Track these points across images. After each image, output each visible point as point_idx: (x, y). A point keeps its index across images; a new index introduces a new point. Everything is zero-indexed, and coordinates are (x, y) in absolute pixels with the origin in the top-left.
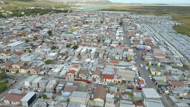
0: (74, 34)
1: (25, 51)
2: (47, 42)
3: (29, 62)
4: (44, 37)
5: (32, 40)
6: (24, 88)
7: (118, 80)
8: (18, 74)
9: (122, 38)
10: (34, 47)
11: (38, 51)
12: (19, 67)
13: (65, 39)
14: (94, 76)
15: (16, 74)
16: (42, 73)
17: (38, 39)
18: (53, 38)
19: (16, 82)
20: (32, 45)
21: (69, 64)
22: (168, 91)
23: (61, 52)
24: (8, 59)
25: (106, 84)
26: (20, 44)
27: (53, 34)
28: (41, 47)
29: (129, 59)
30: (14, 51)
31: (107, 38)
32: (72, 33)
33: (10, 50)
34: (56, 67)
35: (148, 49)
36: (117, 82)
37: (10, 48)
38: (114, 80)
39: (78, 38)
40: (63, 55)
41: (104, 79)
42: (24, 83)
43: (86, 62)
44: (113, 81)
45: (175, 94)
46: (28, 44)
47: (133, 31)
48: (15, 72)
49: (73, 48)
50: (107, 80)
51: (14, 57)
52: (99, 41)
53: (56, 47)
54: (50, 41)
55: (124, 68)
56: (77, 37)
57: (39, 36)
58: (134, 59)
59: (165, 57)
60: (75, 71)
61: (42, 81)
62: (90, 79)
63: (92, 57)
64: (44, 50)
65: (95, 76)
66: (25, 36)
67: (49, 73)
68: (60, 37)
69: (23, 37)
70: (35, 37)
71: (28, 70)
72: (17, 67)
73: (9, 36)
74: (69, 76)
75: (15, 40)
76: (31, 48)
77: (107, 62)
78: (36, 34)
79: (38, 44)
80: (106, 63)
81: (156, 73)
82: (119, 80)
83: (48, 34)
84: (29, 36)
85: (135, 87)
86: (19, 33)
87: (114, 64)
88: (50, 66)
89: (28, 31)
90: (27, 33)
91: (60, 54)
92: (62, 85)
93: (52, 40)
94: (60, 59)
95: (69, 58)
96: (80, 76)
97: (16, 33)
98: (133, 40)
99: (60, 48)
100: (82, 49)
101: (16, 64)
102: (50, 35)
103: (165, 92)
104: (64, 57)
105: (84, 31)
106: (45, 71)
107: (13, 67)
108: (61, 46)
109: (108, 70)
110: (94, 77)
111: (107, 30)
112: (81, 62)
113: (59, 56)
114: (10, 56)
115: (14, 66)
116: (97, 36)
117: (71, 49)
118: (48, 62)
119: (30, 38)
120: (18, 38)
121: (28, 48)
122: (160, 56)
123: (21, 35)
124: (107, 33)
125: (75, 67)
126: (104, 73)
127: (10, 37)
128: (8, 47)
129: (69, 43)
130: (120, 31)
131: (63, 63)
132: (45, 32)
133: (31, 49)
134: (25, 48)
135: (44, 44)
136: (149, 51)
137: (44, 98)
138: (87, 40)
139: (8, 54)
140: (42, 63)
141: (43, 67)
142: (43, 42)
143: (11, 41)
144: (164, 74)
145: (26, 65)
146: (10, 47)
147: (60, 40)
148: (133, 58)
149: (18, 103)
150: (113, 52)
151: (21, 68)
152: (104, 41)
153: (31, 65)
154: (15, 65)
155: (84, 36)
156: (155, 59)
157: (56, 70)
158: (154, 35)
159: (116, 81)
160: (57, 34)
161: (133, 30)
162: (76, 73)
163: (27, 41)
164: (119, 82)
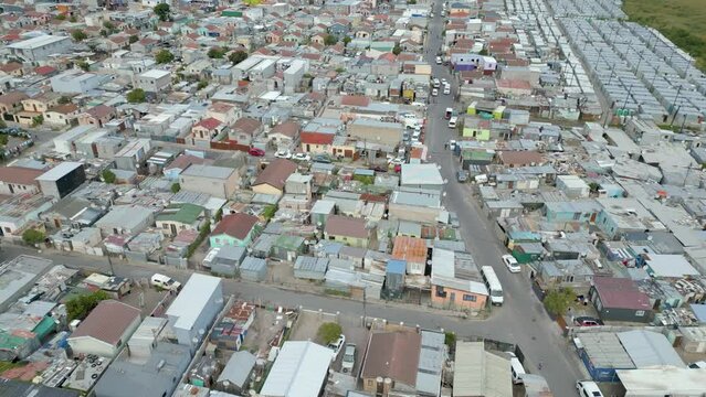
0: (246, 19)
1: (70, 66)
2: (146, 41)
3: (78, 95)
4: (142, 24)
5: (97, 33)
6: (54, 159)
7: (344, 148)
8: (40, 127)
9: (416, 34)
10: (100, 54)
11: (112, 65)
12: (45, 108)
13: (211, 34)
14: (274, 136)
15: (34, 126)
16: (115, 123)
17: (117, 32)
18: (170, 30)
19: (31, 145)
20: (93, 48)
21: (205, 105)
22: (484, 177)
23: (188, 71)
24: (12, 85)
25: (308, 158)
26: (54, 44)
27: (175, 17)
28: (122, 56)
29: (407, 94)
30: (33, 64)
31: (363, 33)
32: (240, 15)
33: (20, 61)
34: (161, 111)
35: (487, 68)
36: (343, 154)
37: (20, 55)
38: (334, 147)
39: (260, 30)
40: (191, 78)
41: (304, 146)
42: (54, 147)
43: (264, 101)
44: (329, 150)
45: (501, 182)
46: (80, 46)
47: (466, 11)
48: (31, 121)
49: (231, 58)
50: (313, 147)
51: (32, 80)
52: (330, 41)
53: (172, 57)
54: (157, 37)
55: (379, 117)
56: (257, 27)
57: (124, 21)
58: (426, 95)
59: (529, 92)
60: (217, 123)
61: (105, 139)
62: (260, 144)
63: (289, 89)
64: (132, 63)
65: (279, 137)
66: (74, 20)
67: (136, 126)
68: (195, 27)
69: (69, 25)
70: (108, 25)
71: (70, 116)
72: (39, 109)
73: (22, 19)
74: (198, 135)
75: (39, 32)
76: (91, 58)
77: (332, 103)
78: (115, 14)
79: (115, 46)
80: (326, 104)
81: (475, 133)
82: (349, 148)
83: (156, 17)
84: (89, 21)
85: (391, 166)
86: (57, 13)
87: (351, 107)
88: (142, 107)
89: (86, 6)
90: (83, 12)
91: (183, 76)
92: (170, 155)
93: (166, 37)
94: (179, 90)
95: (208, 89)
96: (231, 137)
97: (44, 11)
98: (452, 40)
99: (186, 58)
100: (259, 63)
101: (35, 98)
102: (163, 19)
103: (477, 178)
104: (195, 85)
105: (285, 8)
106: (123, 119)
107: (26, 108)
108: (191, 50)
109: (326, 122)
110: (274, 139)
111: (374, 6)
112: (243, 98)
113: (177, 82)
114: (19, 77)
115: (29, 105)
116: (328, 24)
117: (224, 63)
118: (138, 97)
119: (90, 28)
120: (52, 26)
121: (79, 57)
122: (517, 87)
123: (62, 18)
124: (371, 18)
125: (217, 111)
126: (310, 128)
127: (24, 24)
128: (13, 50)
129: (222, 44)
130: (420, 12)
131: (186, 101)
132: (149, 11)
133: (89, 61)
134: (70, 57)
135: (136, 46)
136: (488, 73)
137: (108, 182)
138: (290, 38)
139: (13, 73)
140: (120, 98)
141: (119, 109)
142: (134, 39)
143: (25, 34)
144: (501, 135)
145: (65, 103)
146: (20, 50)
147: (194, 36)
148: (421, 93)
149: (30, 188)
150: (364, 75)
151: (51, 109)
152: (347, 41)
153: (82, 103)
154: (31, 102)
155: (281, 24)
156: (497, 97)
157: (160, 119)
158: (539, 26)
159: (340, 151)
160: (191, 17)
161: (467, 7)
162: (219, 128)
163: (79, 36)
164: (348, 153)
